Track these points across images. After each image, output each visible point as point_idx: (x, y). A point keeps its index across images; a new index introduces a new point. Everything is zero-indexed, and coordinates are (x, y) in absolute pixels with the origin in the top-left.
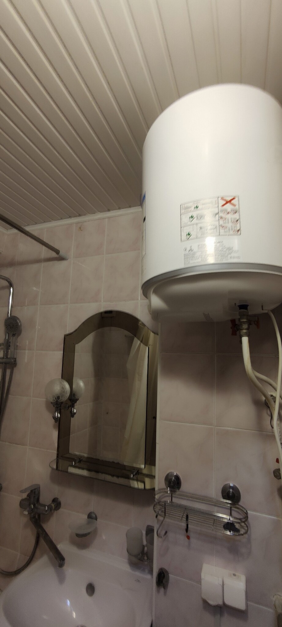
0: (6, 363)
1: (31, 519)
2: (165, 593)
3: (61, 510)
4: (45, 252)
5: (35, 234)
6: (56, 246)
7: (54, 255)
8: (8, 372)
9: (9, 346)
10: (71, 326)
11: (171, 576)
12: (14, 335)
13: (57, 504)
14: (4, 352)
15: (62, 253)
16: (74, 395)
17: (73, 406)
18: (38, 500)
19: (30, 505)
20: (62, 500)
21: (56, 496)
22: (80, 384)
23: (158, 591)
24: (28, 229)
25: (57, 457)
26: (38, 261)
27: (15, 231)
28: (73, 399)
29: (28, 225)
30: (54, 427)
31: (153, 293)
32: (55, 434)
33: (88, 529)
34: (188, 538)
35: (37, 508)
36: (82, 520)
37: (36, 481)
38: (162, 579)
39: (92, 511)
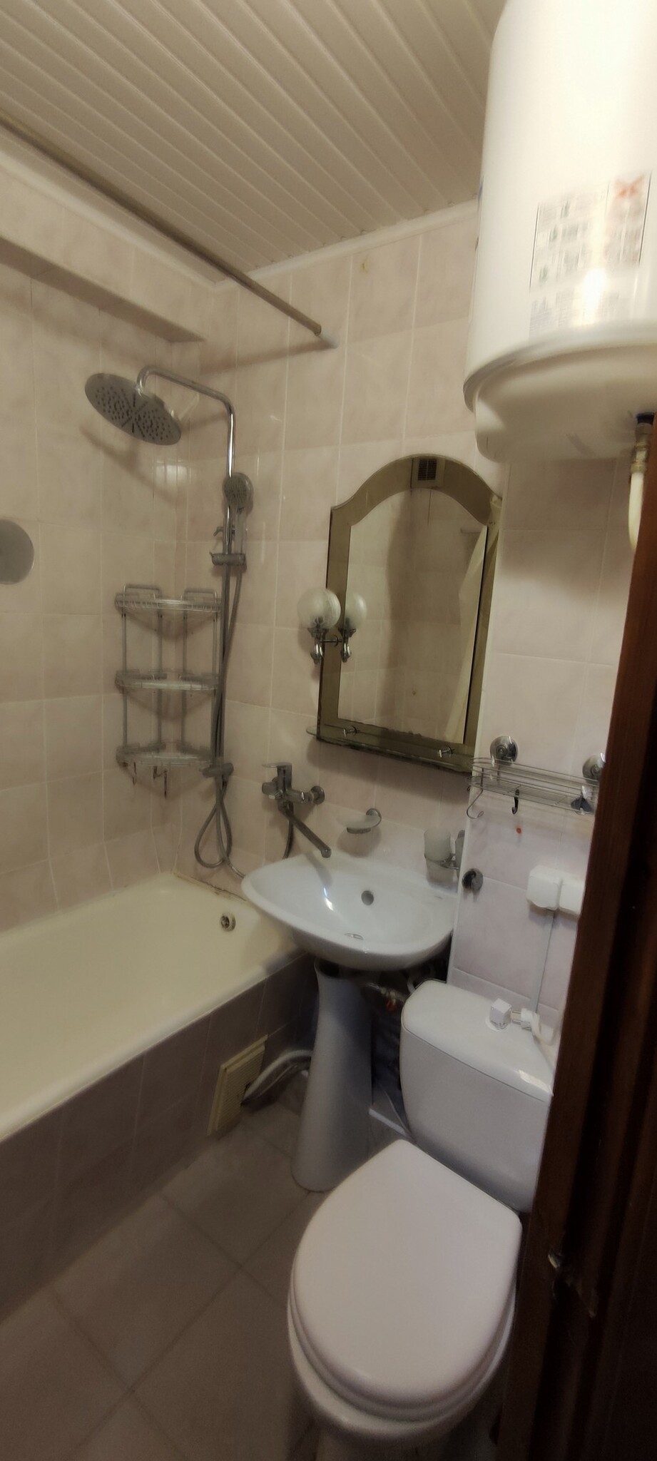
0: (229, 564)
1: (280, 809)
2: (475, 899)
3: (325, 804)
4: (292, 333)
5: (272, 287)
6: (314, 315)
7: (309, 336)
8: (233, 582)
9: (233, 532)
10: (344, 491)
11: (485, 879)
12: (240, 510)
13: (317, 796)
14: (224, 544)
15: (326, 332)
16: (348, 621)
17: (345, 640)
18: (290, 784)
19: (277, 789)
20: (326, 789)
21: (317, 785)
22: (359, 604)
23: (465, 896)
24: (256, 276)
25: (319, 724)
26: (278, 354)
27: (231, 284)
28: (345, 629)
29: (257, 267)
30: (313, 676)
31: (479, 396)
32: (315, 687)
33: (366, 826)
34: (519, 831)
35: (287, 795)
36: (356, 817)
37: (285, 759)
38: (471, 881)
39: (374, 807)
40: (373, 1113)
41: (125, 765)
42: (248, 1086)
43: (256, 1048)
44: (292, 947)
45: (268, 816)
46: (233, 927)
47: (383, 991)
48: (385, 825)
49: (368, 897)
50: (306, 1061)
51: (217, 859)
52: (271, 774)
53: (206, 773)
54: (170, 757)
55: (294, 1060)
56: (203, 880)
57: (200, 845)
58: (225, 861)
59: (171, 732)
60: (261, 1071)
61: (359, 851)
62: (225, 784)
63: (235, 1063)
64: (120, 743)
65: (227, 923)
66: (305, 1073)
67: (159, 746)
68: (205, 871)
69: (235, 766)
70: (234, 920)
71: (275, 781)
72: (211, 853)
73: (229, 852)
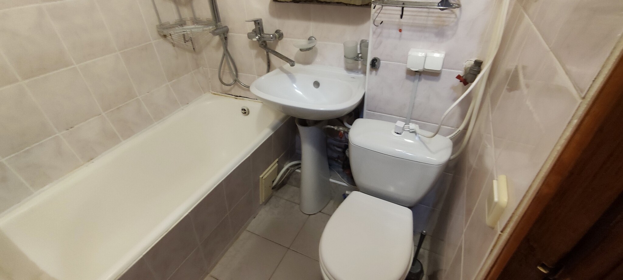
1: (260, 46)
2: (376, 74)
3: (284, 39)
11: (383, 61)
13: (279, 35)
18: (263, 30)
19: (256, 35)
20: (283, 31)
21: (279, 29)
23: (371, 73)
33: (310, 46)
34: (400, 31)
35: (263, 37)
36: (304, 43)
37: (257, 17)
38: (375, 64)
39: (312, 36)
40: (331, 180)
41: (165, 36)
42: (273, 182)
43: (274, 165)
44: (282, 115)
45: (254, 52)
46: (248, 113)
47: (336, 128)
48: (319, 44)
49: (317, 84)
50: (299, 166)
51: (231, 81)
52: (252, 26)
53: (214, 33)
54: (190, 28)
55: (291, 166)
56: (228, 94)
57: (221, 74)
58: (236, 81)
59: (186, 13)
60: (278, 174)
61: (307, 62)
62: (226, 38)
63: (266, 174)
64: (158, 23)
65: (245, 112)
66: (298, 171)
67: (182, 23)
68: (228, 88)
69: (229, 27)
70: (248, 110)
71: (254, 31)
72: (228, 79)
73: (237, 76)
